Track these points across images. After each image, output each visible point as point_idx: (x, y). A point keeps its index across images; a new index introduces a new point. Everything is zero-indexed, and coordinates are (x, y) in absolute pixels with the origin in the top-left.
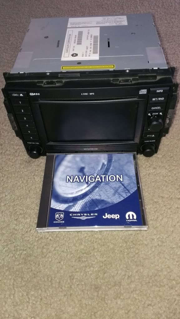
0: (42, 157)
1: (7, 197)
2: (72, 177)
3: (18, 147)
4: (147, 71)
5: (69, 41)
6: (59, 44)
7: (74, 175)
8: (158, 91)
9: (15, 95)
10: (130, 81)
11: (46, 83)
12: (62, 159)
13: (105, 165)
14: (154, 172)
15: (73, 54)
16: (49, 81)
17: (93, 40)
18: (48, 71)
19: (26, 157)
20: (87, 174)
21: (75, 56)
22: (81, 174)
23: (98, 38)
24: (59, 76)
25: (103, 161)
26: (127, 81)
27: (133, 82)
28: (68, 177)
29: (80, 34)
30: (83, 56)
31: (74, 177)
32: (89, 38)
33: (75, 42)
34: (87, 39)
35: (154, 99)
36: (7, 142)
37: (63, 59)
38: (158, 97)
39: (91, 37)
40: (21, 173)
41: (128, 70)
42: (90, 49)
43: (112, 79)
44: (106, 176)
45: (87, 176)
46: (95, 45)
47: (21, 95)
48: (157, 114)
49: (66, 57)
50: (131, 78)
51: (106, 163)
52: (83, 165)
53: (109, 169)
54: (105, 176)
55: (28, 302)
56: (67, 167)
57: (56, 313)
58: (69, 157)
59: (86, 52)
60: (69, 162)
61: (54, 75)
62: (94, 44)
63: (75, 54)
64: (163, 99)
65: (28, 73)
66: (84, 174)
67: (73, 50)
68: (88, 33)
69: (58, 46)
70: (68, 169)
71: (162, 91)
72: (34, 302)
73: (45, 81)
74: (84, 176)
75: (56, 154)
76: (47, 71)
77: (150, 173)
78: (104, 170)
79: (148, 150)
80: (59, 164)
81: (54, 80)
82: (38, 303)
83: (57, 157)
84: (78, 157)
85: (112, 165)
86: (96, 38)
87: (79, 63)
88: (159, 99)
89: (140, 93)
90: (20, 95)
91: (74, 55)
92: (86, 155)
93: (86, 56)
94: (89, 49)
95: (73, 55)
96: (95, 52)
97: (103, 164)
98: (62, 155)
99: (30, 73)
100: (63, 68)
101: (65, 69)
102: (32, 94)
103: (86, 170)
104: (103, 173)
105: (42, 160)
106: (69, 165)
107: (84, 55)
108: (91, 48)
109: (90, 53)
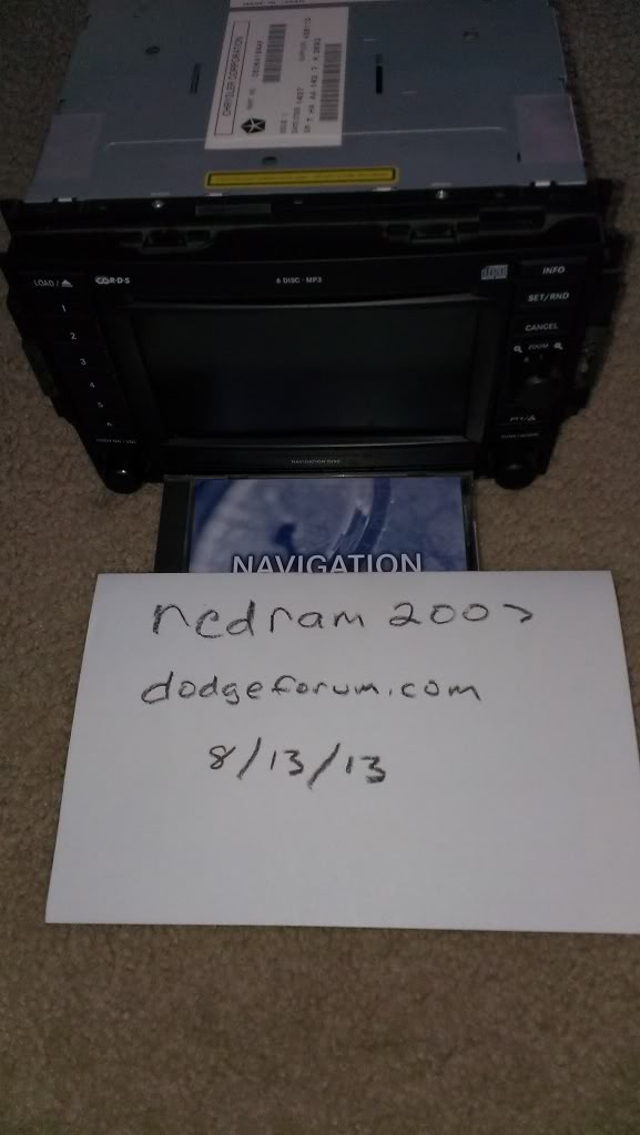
0: (149, 485)
1: (33, 626)
2: (251, 558)
3: (64, 450)
4: (511, 193)
5: (234, 68)
6: (199, 80)
7: (258, 555)
8: (547, 271)
9: (45, 283)
10: (449, 233)
11: (151, 241)
12: (219, 497)
13: (365, 518)
14: (531, 542)
15: (249, 123)
16: (164, 229)
17: (320, 64)
18: (158, 193)
19: (93, 486)
20: (303, 550)
21: (255, 130)
22: (282, 549)
23: (340, 52)
24: (197, 212)
25: (359, 503)
26: (437, 230)
27: (460, 237)
28: (237, 559)
29: (277, 33)
30: (283, 130)
31: (257, 560)
32: (309, 53)
33: (255, 72)
34: (302, 56)
35: (532, 298)
36: (27, 431)
37: (213, 142)
38: (547, 291)
39: (316, 49)
40: (80, 541)
41: (444, 190)
42: (312, 102)
43: (385, 223)
44: (366, 557)
45: (301, 559)
46: (330, 83)
47: (66, 283)
48: (546, 346)
49: (223, 136)
50: (455, 221)
51: (366, 511)
52: (288, 519)
53: (378, 531)
54: (363, 556)
55: (110, 964)
56: (234, 524)
57: (197, 998)
58: (243, 488)
59: (297, 111)
60: (242, 506)
61: (181, 209)
62: (325, 81)
63: (256, 121)
64: (565, 296)
65: (86, 202)
66: (292, 551)
67: (250, 105)
68: (307, 32)
69: (194, 88)
70: (239, 533)
71: (561, 269)
72: (131, 966)
73: (146, 231)
74: (293, 558)
75: (195, 480)
76: (153, 195)
77: (516, 546)
78: (359, 536)
79: (514, 467)
80: (207, 515)
81: (180, 229)
82: (143, 967)
83: (200, 488)
84: (272, 489)
85: (387, 520)
86: (332, 51)
87: (270, 158)
88: (553, 296)
89: (484, 278)
90: (60, 284)
91: (254, 126)
92: (301, 484)
93: (295, 130)
94: (307, 101)
95: (247, 127)
96: (327, 116)
97: (358, 514)
98: (215, 481)
99: (95, 203)
100: (214, 180)
101: (218, 185)
102: (102, 281)
103: (297, 536)
104: (356, 546)
105: (150, 498)
106: (243, 516)
107: (289, 127)
108: (313, 96)
109: (311, 116)
